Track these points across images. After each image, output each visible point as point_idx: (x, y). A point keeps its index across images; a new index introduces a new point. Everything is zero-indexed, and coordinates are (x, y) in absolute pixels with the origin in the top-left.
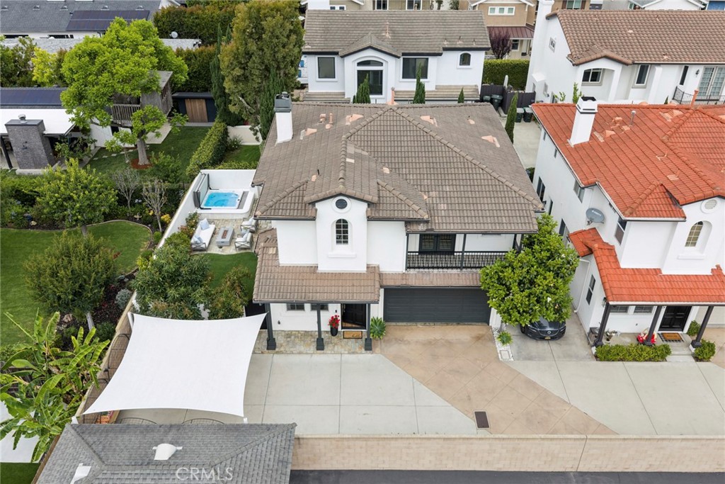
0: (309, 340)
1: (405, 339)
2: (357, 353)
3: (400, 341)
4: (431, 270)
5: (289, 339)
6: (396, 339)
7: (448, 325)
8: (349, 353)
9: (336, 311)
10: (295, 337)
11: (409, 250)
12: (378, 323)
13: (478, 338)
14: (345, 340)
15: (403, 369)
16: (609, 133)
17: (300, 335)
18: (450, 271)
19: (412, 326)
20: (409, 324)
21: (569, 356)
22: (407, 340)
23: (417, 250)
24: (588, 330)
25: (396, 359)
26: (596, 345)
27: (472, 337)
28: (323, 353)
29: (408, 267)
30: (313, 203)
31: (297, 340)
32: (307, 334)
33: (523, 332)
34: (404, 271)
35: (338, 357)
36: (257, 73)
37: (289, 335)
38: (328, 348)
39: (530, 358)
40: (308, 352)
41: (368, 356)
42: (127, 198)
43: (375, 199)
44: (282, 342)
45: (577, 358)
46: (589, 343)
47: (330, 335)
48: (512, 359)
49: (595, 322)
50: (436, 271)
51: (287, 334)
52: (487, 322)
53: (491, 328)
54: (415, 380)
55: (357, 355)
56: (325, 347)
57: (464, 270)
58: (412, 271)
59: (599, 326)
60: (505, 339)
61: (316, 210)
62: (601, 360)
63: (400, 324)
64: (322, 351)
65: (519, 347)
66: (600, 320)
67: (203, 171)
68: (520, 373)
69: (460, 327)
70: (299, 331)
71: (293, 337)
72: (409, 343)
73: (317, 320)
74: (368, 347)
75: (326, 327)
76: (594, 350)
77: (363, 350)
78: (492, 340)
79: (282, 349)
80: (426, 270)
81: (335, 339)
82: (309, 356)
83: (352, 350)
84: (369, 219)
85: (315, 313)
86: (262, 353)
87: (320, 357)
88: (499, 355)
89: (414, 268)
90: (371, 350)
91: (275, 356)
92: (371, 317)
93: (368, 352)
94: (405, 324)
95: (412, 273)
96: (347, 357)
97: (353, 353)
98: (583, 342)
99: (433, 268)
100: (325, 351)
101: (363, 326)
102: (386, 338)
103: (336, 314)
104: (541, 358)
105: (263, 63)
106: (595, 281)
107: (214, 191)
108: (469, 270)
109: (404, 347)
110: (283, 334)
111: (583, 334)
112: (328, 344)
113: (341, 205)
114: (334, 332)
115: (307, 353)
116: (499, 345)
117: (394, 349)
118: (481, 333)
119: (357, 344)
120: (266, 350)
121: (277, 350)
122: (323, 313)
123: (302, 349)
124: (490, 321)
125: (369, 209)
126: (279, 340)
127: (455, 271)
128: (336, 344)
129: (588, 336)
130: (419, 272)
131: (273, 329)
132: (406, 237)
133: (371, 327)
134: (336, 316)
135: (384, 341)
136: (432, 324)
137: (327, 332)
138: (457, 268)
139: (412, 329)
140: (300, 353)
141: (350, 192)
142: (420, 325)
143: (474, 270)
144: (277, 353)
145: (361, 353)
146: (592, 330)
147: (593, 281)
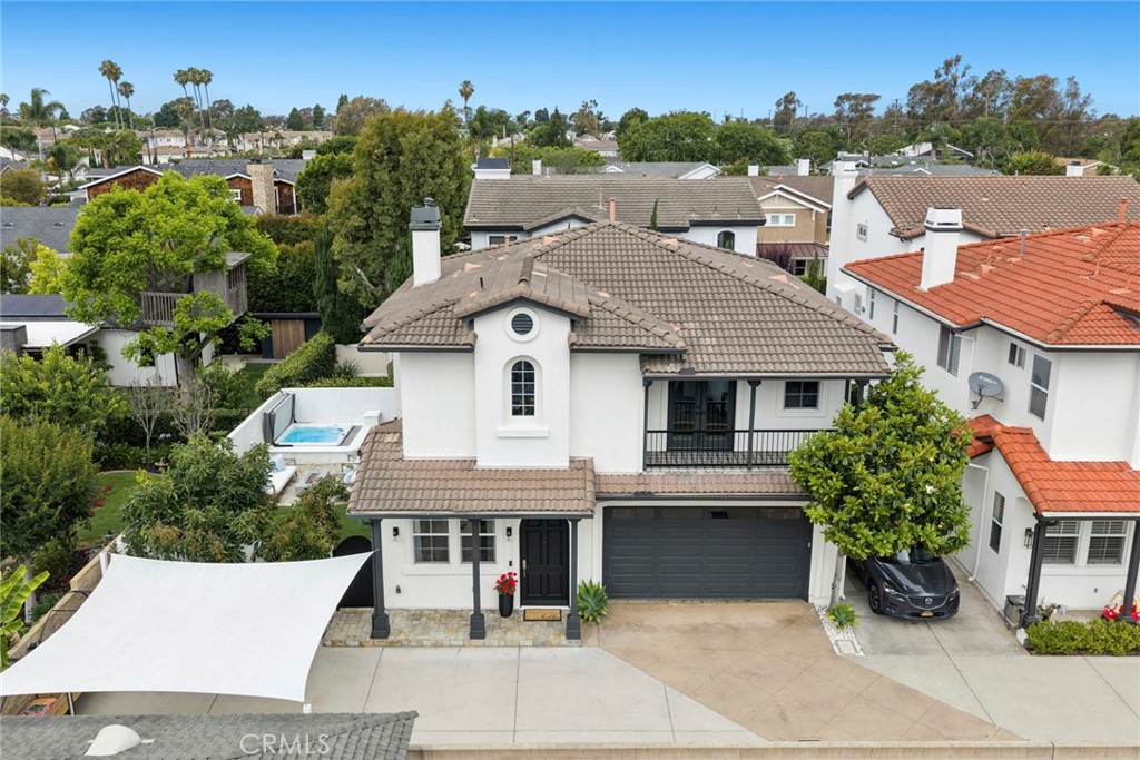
0: (454, 623)
1: (645, 624)
2: (552, 646)
3: (637, 626)
4: (692, 470)
5: (415, 622)
6: (628, 624)
7: (727, 602)
8: (535, 645)
9: (511, 563)
10: (429, 619)
11: (649, 429)
12: (592, 592)
13: (790, 621)
14: (527, 623)
15: (643, 670)
16: (986, 268)
17: (438, 616)
18: (727, 471)
19: (661, 604)
20: (652, 602)
21: (978, 649)
22: (650, 626)
23: (665, 428)
24: (1001, 604)
25: (629, 655)
26: (1024, 624)
27: (779, 621)
28: (484, 645)
29: (647, 465)
30: (469, 319)
31: (432, 624)
32: (451, 614)
33: (875, 611)
34: (641, 471)
35: (513, 652)
36: (389, 221)
37: (416, 616)
38: (492, 637)
39: (898, 651)
40: (454, 643)
41: (572, 651)
42: (146, 430)
43: (584, 309)
44: (403, 626)
45: (992, 650)
46: (1009, 627)
47: (498, 615)
48: (862, 654)
49: (1016, 585)
50: (701, 471)
51: (413, 615)
52: (805, 597)
53: (812, 605)
54: (668, 689)
55: (549, 649)
56: (488, 634)
57: (755, 470)
58: (656, 471)
59: (1024, 593)
60: (842, 618)
61: (476, 336)
62: (1039, 654)
63: (636, 601)
64: (481, 641)
65: (872, 634)
66: (1025, 580)
67: (285, 390)
68: (880, 675)
69: (750, 604)
70: (436, 610)
71: (424, 619)
72: (654, 629)
73: (472, 585)
74: (573, 633)
75: (490, 601)
76: (1022, 635)
77: (564, 638)
78: (818, 623)
79: (401, 637)
80: (683, 470)
81: (507, 622)
82: (457, 649)
83: (542, 639)
84: (575, 349)
85: (469, 567)
86: (361, 645)
87: (476, 653)
88: (835, 647)
89: (660, 466)
90: (579, 638)
91: (386, 650)
92: (579, 583)
93: (573, 641)
94: (644, 601)
95: (655, 474)
96: (528, 652)
97: (544, 645)
98: (997, 625)
99: (696, 466)
100: (486, 641)
101: (564, 600)
102: (608, 623)
103: (510, 570)
104: (919, 651)
105: (398, 206)
106: (1003, 499)
107: (301, 426)
108: (764, 469)
109: (644, 636)
110: (406, 614)
111: (995, 614)
112: (494, 628)
113: (522, 325)
114: (505, 608)
115: (450, 646)
116: (832, 632)
117: (625, 638)
118: (794, 613)
119: (551, 629)
120: (368, 639)
121: (390, 638)
122: (484, 567)
123: (441, 636)
124: (810, 593)
125: (573, 334)
126: (396, 623)
127: (737, 471)
128: (508, 629)
129: (1004, 616)
130: (668, 473)
131: (386, 606)
132: (643, 389)
133: (579, 599)
134: (510, 574)
135: (605, 627)
136: (696, 601)
137: (492, 611)
138: (741, 465)
139: (659, 609)
140: (437, 645)
141: (537, 293)
142: (673, 604)
143: (774, 469)
144: (392, 644)
145: (559, 645)
146: (1010, 601)
147: (1001, 501)
